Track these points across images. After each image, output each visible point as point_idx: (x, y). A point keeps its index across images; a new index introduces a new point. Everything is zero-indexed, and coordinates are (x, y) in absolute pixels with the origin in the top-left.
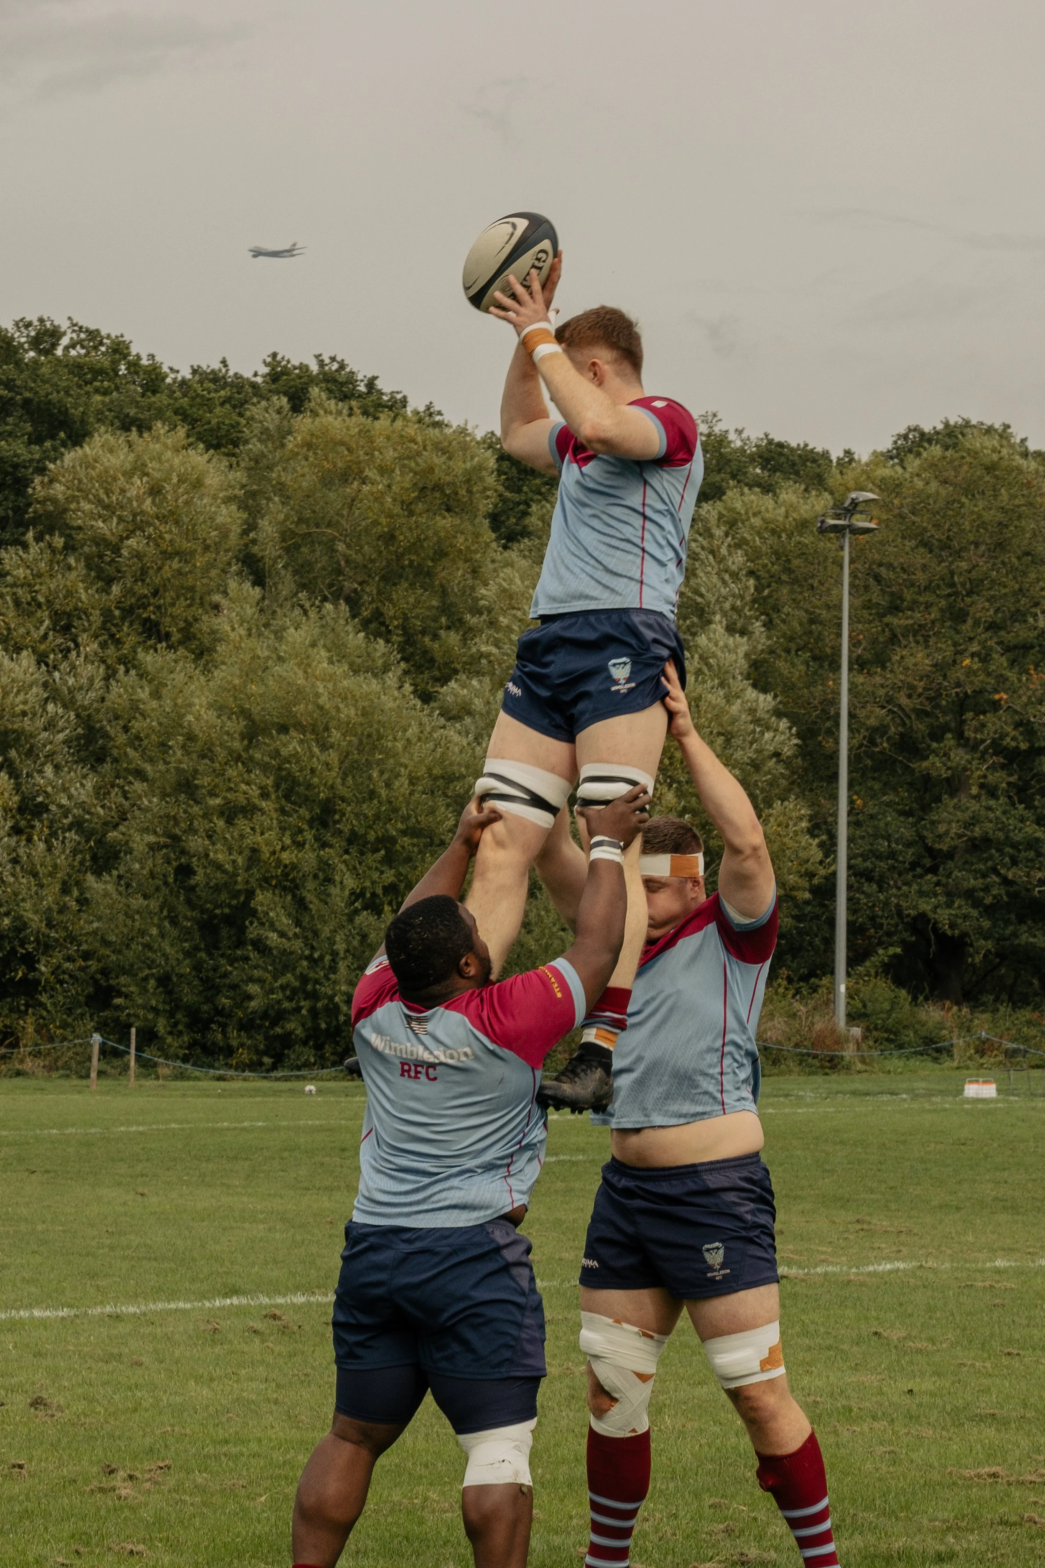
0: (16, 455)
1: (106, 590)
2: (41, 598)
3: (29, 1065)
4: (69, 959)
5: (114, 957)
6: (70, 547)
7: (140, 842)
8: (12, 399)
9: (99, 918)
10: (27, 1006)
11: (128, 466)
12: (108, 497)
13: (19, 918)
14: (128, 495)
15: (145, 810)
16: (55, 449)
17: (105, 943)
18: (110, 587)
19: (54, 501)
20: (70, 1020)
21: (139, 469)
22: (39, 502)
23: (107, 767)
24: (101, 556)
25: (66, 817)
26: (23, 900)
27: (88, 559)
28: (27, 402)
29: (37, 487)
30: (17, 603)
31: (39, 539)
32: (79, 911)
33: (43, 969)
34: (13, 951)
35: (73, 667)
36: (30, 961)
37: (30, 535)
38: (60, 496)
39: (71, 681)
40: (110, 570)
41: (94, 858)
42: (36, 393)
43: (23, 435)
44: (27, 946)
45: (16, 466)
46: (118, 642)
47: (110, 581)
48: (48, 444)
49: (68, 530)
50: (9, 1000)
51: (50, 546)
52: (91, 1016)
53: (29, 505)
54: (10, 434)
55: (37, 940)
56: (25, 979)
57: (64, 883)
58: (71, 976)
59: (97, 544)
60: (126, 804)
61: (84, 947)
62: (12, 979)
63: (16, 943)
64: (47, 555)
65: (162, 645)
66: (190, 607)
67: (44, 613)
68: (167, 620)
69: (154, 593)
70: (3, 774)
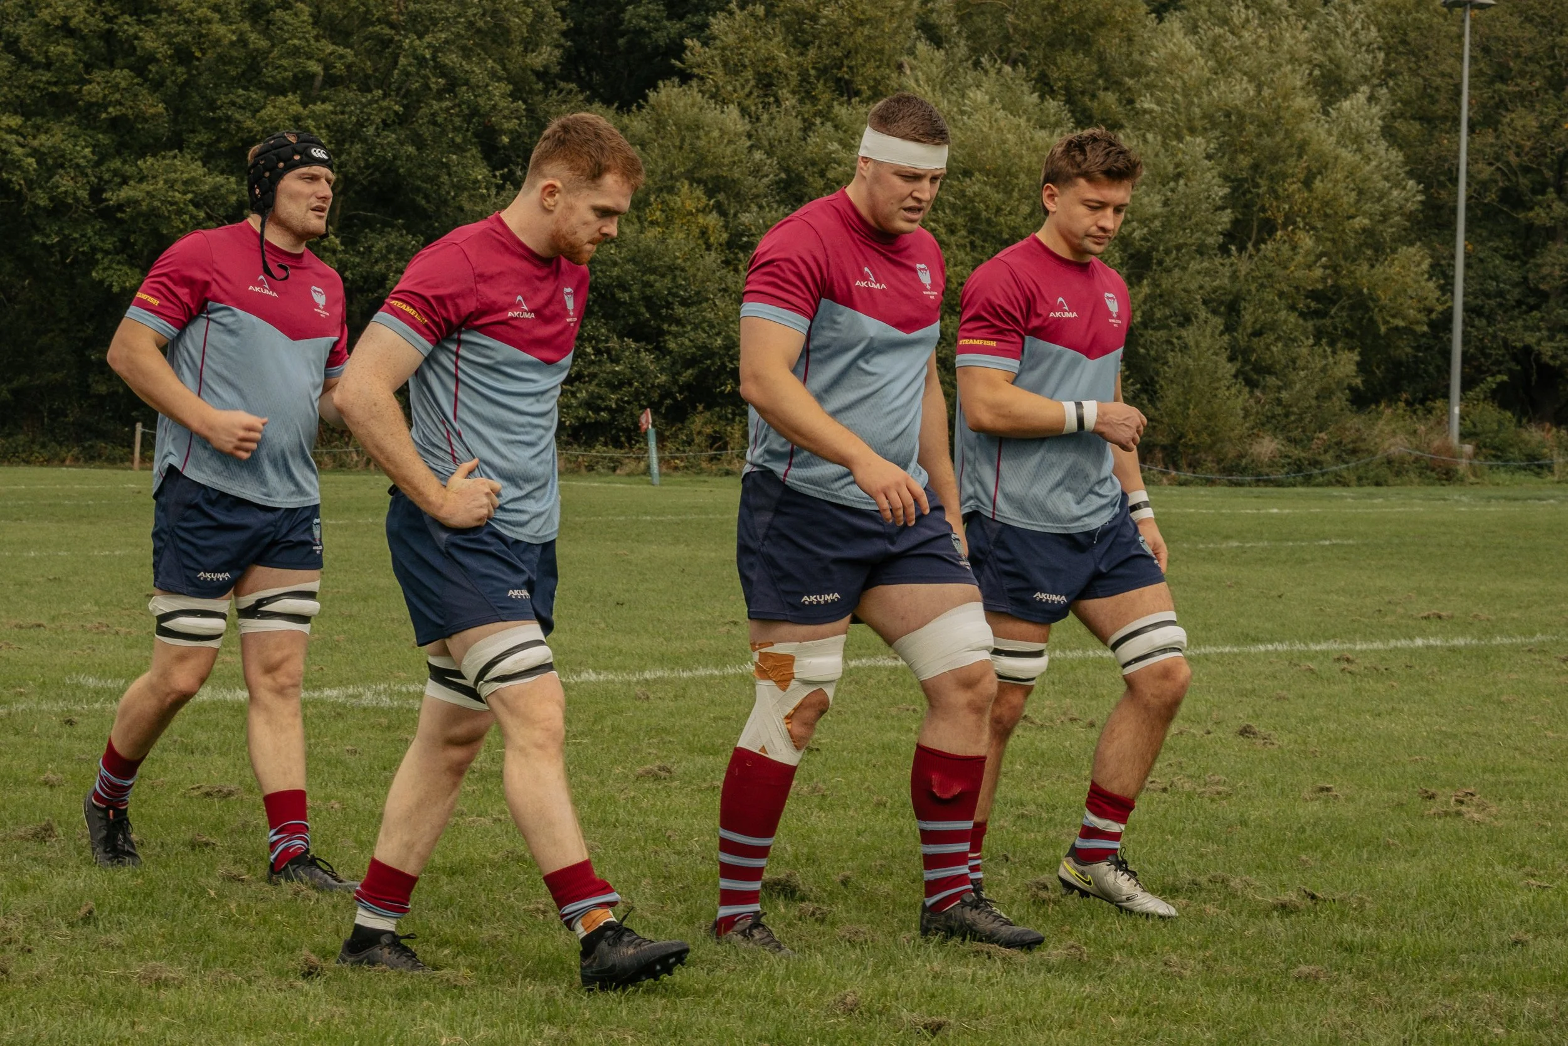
1: (804, 53)
2: (747, 62)
6: (770, 15)
10: (734, 414)
18: (807, 50)
24: (799, 24)
27: (788, 26)
30: (725, 64)
31: (742, 7)
34: (724, 366)
40: (808, 37)
46: (814, 99)
47: (806, 45)
51: (752, 15)
59: (797, 14)
62: (722, 391)
63: (725, 359)
64: (750, 22)
65: (855, 100)
66: (878, 67)
67: (749, 74)
68: (858, 79)
69: (847, 55)
70: (715, 214)
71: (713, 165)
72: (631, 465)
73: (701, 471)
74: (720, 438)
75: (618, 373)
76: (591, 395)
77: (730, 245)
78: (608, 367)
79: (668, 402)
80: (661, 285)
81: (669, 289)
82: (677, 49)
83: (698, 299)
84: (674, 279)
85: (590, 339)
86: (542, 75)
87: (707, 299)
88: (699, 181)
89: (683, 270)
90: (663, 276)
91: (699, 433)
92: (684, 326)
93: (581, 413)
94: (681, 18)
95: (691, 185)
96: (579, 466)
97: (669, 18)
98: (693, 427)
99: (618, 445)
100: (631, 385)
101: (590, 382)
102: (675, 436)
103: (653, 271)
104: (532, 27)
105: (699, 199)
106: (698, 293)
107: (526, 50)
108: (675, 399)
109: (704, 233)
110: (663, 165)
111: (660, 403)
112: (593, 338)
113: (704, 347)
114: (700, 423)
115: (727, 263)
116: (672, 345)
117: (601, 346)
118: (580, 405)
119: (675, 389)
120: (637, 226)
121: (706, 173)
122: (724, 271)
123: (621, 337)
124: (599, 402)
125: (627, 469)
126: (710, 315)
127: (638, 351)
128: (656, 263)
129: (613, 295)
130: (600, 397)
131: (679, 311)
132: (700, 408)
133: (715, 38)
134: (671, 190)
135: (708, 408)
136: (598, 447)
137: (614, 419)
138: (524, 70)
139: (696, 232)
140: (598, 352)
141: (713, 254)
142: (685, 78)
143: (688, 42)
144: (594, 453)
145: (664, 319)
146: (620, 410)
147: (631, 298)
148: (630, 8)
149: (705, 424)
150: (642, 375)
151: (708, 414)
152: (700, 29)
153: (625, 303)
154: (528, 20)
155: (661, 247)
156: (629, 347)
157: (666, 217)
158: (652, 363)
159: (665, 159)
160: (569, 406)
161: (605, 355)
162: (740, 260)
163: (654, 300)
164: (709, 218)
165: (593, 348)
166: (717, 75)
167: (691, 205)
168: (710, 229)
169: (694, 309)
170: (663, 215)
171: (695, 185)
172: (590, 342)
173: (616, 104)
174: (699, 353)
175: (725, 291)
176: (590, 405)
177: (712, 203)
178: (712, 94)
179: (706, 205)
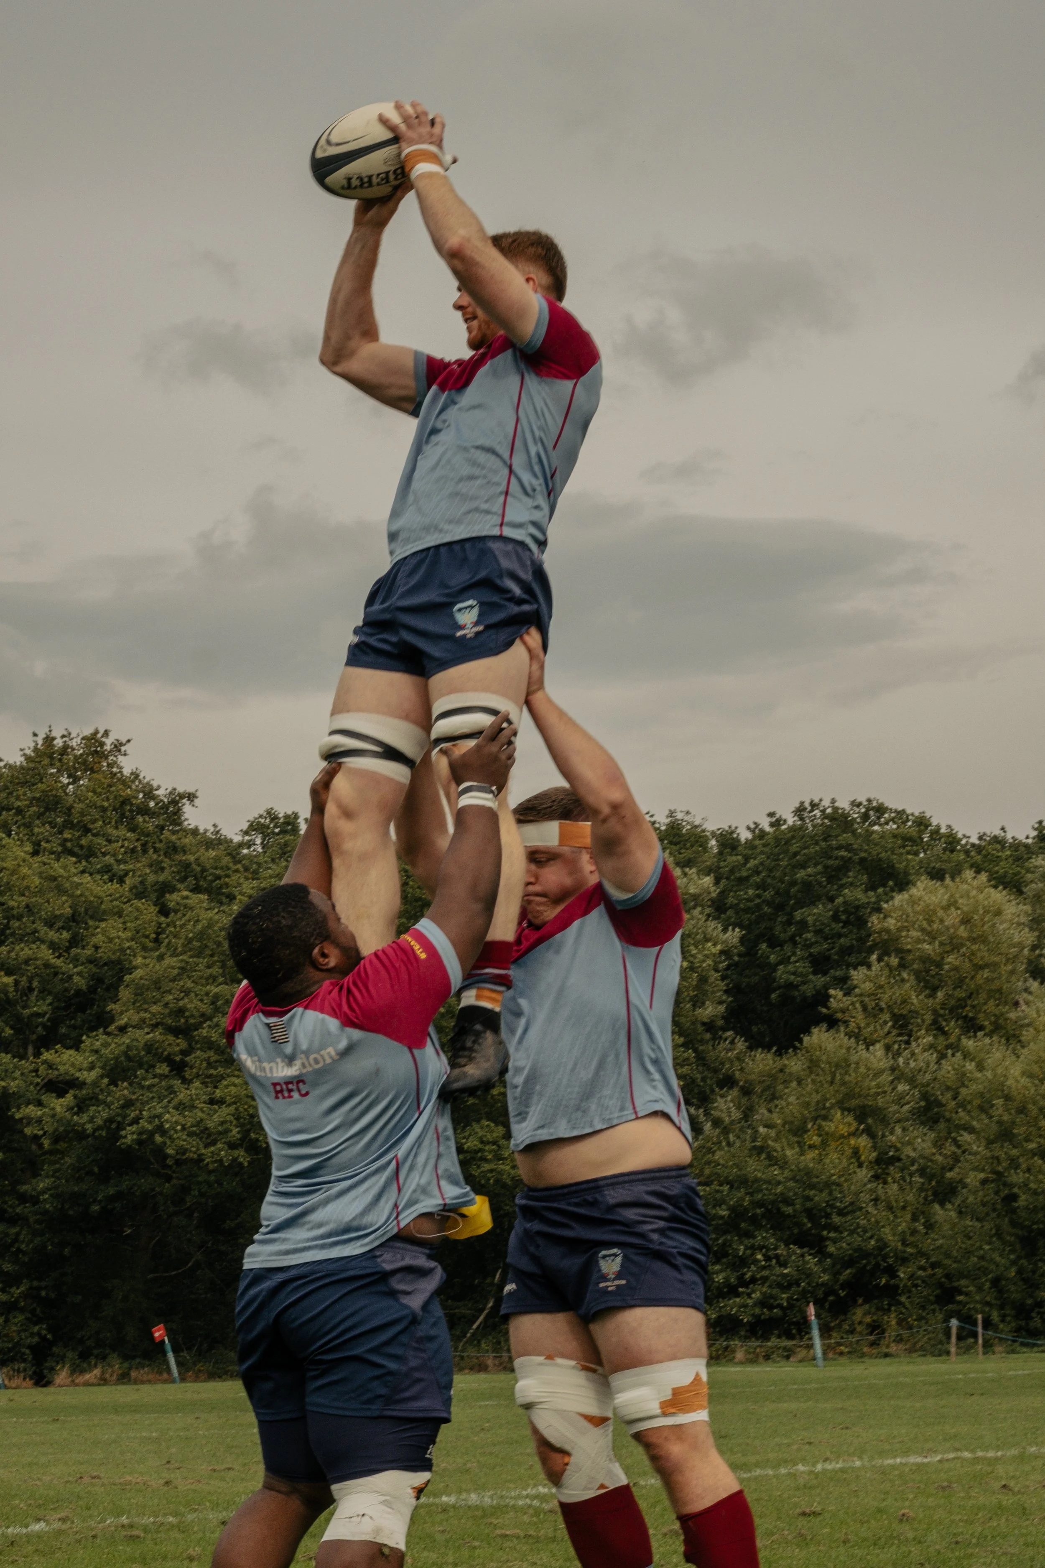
0: (857, 899)
1: (932, 995)
2: (883, 1005)
3: (893, 1348)
4: (922, 1268)
5: (954, 1265)
6: (902, 966)
7: (973, 1179)
8: (850, 858)
9: (943, 1237)
10: (890, 1305)
11: (944, 903)
12: (930, 926)
13: (880, 1239)
14: (946, 923)
15: (976, 1154)
16: (886, 894)
17: (948, 1255)
18: (935, 993)
19: (888, 931)
20: (924, 1314)
21: (952, 904)
22: (877, 933)
23: (942, 1125)
24: (927, 971)
25: (913, 1165)
26: (883, 1226)
27: (917, 974)
28: (862, 861)
29: (874, 921)
30: (865, 1008)
31: (880, 960)
32: (926, 1233)
33: (902, 1275)
34: (877, 1265)
35: (913, 1054)
36: (891, 1272)
37: (874, 957)
38: (892, 927)
39: (912, 1064)
40: (936, 982)
41: (935, 1194)
42: (870, 853)
43: (861, 885)
44: (888, 1260)
45: (857, 908)
46: (945, 1033)
47: (935, 989)
48: (880, 890)
49: (901, 953)
50: (876, 1301)
51: (888, 965)
52: (941, 1310)
53: (870, 935)
54: (851, 884)
55: (896, 1256)
56: (887, 1285)
57: (914, 1214)
58: (924, 1282)
59: (924, 962)
60: (959, 1152)
61: (933, 1259)
62: (878, 1285)
63: (879, 1258)
64: (886, 972)
65: (980, 1034)
66: (998, 1005)
67: (886, 1016)
68: (981, 1016)
69: (970, 996)
70: (864, 1137)
71: (860, 1096)
72: (802, 1353)
73: (863, 1355)
74: (878, 1327)
75: (787, 1275)
76: (764, 1294)
77: (878, 1161)
78: (778, 1270)
79: (831, 1298)
80: (820, 1198)
81: (827, 1202)
82: (823, 998)
83: (854, 1208)
84: (830, 1193)
85: (761, 1248)
86: (709, 1026)
87: (861, 1209)
88: (849, 1110)
89: (838, 1185)
90: (821, 1191)
91: (860, 1323)
92: (841, 1233)
93: (757, 1311)
94: (825, 973)
95: (842, 1114)
96: (757, 1356)
97: (815, 973)
98: (854, 1318)
99: (790, 1337)
100: (798, 1285)
101: (763, 1284)
102: (839, 1326)
103: (812, 1187)
104: (697, 988)
105: (850, 1125)
106: (852, 1203)
107: (694, 1006)
108: (838, 1295)
109: (856, 1153)
110: (816, 1097)
111: (825, 1299)
112: (764, 1247)
113: (859, 1249)
114: (860, 1314)
115: (876, 1177)
116: (831, 1249)
117: (771, 1253)
118: (755, 1305)
119: (837, 1287)
120: (797, 1149)
121: (854, 1103)
122: (875, 1185)
123: (787, 1245)
124: (772, 1301)
125: (799, 1356)
126: (863, 1222)
127: (802, 1256)
128: (815, 1180)
129: (779, 1209)
130: (772, 1297)
131: (836, 1219)
132: (860, 1301)
133: (855, 987)
134: (825, 1118)
135: (866, 1301)
136: (773, 1339)
137: (785, 1315)
138: (693, 1023)
139: (849, 1152)
140: (768, 1258)
141: (865, 1170)
142: (832, 1023)
143: (832, 992)
144: (769, 1344)
145: (825, 1227)
146: (791, 1307)
147: (794, 1211)
148: (781, 967)
149: (865, 1314)
150: (808, 1276)
151: (867, 1306)
152: (843, 982)
153: (789, 1216)
154: (694, 983)
155: (820, 1166)
156: (794, 1253)
157: (822, 1141)
158: (816, 1265)
159: (817, 1092)
160: (745, 1306)
161: (774, 1261)
162: (888, 1174)
163: (814, 1211)
164: (860, 1140)
165: (764, 1255)
166: (859, 1018)
167: (844, 1130)
168: (861, 1149)
169: (849, 1218)
170: (820, 1139)
171: (846, 1113)
172: (761, 1250)
173: (775, 1048)
174: (856, 1255)
175: (876, 1200)
176: (763, 1303)
177: (862, 1127)
178: (856, 1035)
179: (857, 1129)
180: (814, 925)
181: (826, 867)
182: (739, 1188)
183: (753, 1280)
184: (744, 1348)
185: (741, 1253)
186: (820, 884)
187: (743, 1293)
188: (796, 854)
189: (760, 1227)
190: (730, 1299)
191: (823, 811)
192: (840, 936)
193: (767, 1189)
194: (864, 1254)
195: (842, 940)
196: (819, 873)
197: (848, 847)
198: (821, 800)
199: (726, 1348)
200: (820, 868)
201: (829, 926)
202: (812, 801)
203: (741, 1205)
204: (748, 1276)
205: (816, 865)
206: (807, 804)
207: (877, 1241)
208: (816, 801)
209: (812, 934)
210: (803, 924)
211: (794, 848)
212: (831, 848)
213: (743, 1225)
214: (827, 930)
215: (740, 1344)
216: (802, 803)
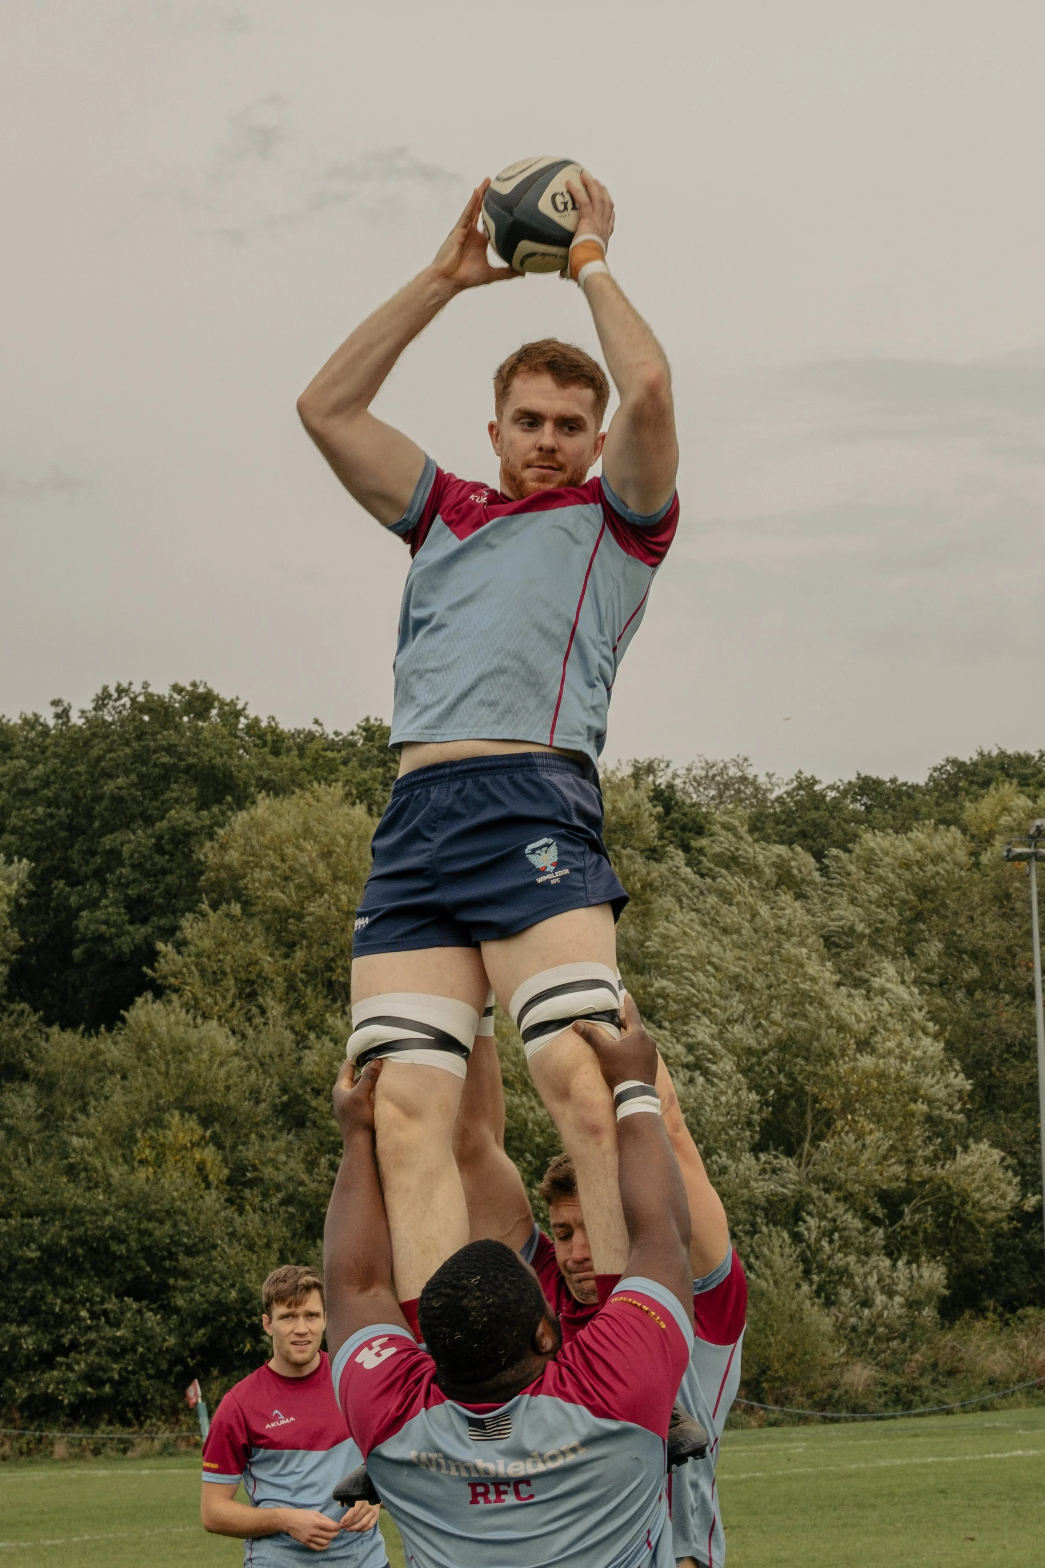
0: (185, 823)
1: (290, 955)
2: (225, 967)
6: (247, 914)
8: (173, 765)
16: (222, 813)
18: (294, 952)
19: (227, 867)
22: (213, 869)
23: (311, 1133)
25: (279, 1191)
27: (269, 926)
28: (191, 765)
30: (203, 972)
31: (215, 907)
37: (208, 902)
42: (199, 758)
45: (186, 834)
48: (215, 809)
49: (245, 897)
51: (227, 915)
53: (202, 872)
54: (177, 801)
56: (253, 1351)
59: (278, 913)
62: (241, 1352)
63: (244, 1314)
64: (226, 924)
70: (211, 1148)
71: (205, 1091)
72: (143, 1446)
75: (119, 1338)
76: (90, 1366)
77: (231, 1181)
78: (108, 1332)
79: (178, 1368)
80: (161, 1232)
81: (170, 1237)
82: (148, 955)
83: (204, 1247)
84: (174, 1225)
85: (83, 1301)
87: (214, 1246)
88: (191, 1110)
89: (183, 1213)
90: (162, 1223)
92: (192, 1279)
93: (81, 1388)
94: (145, 921)
95: (182, 1116)
96: (84, 1450)
97: (132, 921)
99: (126, 1422)
100: (134, 1351)
101: (87, 1351)
103: (150, 1217)
105: (192, 1131)
106: (202, 1240)
109: (201, 1169)
110: (148, 1095)
112: (87, 1300)
113: (218, 1301)
115: (229, 1203)
116: (179, 1302)
117: (97, 1308)
118: (77, 1380)
120: (124, 1167)
121: (197, 1100)
122: (228, 1213)
123: (118, 1297)
124: (101, 1373)
125: (139, 1450)
126: (220, 1265)
127: (140, 1311)
128: (152, 1208)
129: (106, 1248)
130: (101, 1368)
131: (184, 1261)
132: (218, 1373)
133: (188, 943)
134: (159, 1123)
136: (103, 1426)
137: (118, 1393)
139: (193, 1168)
140: (94, 1315)
141: (214, 1193)
142: (159, 992)
143: (158, 947)
144: (98, 1433)
145: (169, 1273)
146: (125, 1381)
147: (128, 1250)
148: (85, 913)
150: (148, 1339)
152: (172, 933)
153: (120, 1257)
155: (157, 1189)
156: (129, 1308)
157: (158, 1154)
158: (158, 1324)
159: (148, 1086)
160: (65, 1382)
161: (103, 1319)
162: (242, 1198)
163: (155, 1251)
164: (207, 1150)
165: (88, 1311)
166: (195, 986)
167: (184, 1138)
168: (209, 1165)
169: (201, 1259)
170: (154, 1154)
171: (187, 1115)
172: (84, 1305)
173: (82, 1027)
174: (213, 1309)
175: (232, 1235)
176: (89, 1378)
177: (208, 1134)
178: (194, 1007)
179: (203, 1137)
180: (132, 856)
181: (141, 776)
182: (52, 1220)
183: (74, 1345)
184: (65, 1439)
185: (57, 1309)
186: (134, 799)
187: (61, 1364)
188: (100, 759)
189: (80, 1272)
190: (43, 1372)
191: (133, 700)
192: (164, 872)
193: (90, 1222)
194: (220, 1307)
195: (169, 879)
196: (133, 785)
197: (170, 750)
198: (130, 684)
199: (40, 1440)
200: (133, 777)
201: (151, 858)
202: (119, 685)
203: (57, 1244)
204: (66, 1341)
205: (127, 772)
206: (112, 690)
207: (240, 1291)
208: (125, 685)
209: (129, 869)
210: (114, 856)
211: (95, 752)
212: (147, 749)
213: (58, 1270)
214: (148, 865)
215: (59, 1435)
216: (105, 689)
